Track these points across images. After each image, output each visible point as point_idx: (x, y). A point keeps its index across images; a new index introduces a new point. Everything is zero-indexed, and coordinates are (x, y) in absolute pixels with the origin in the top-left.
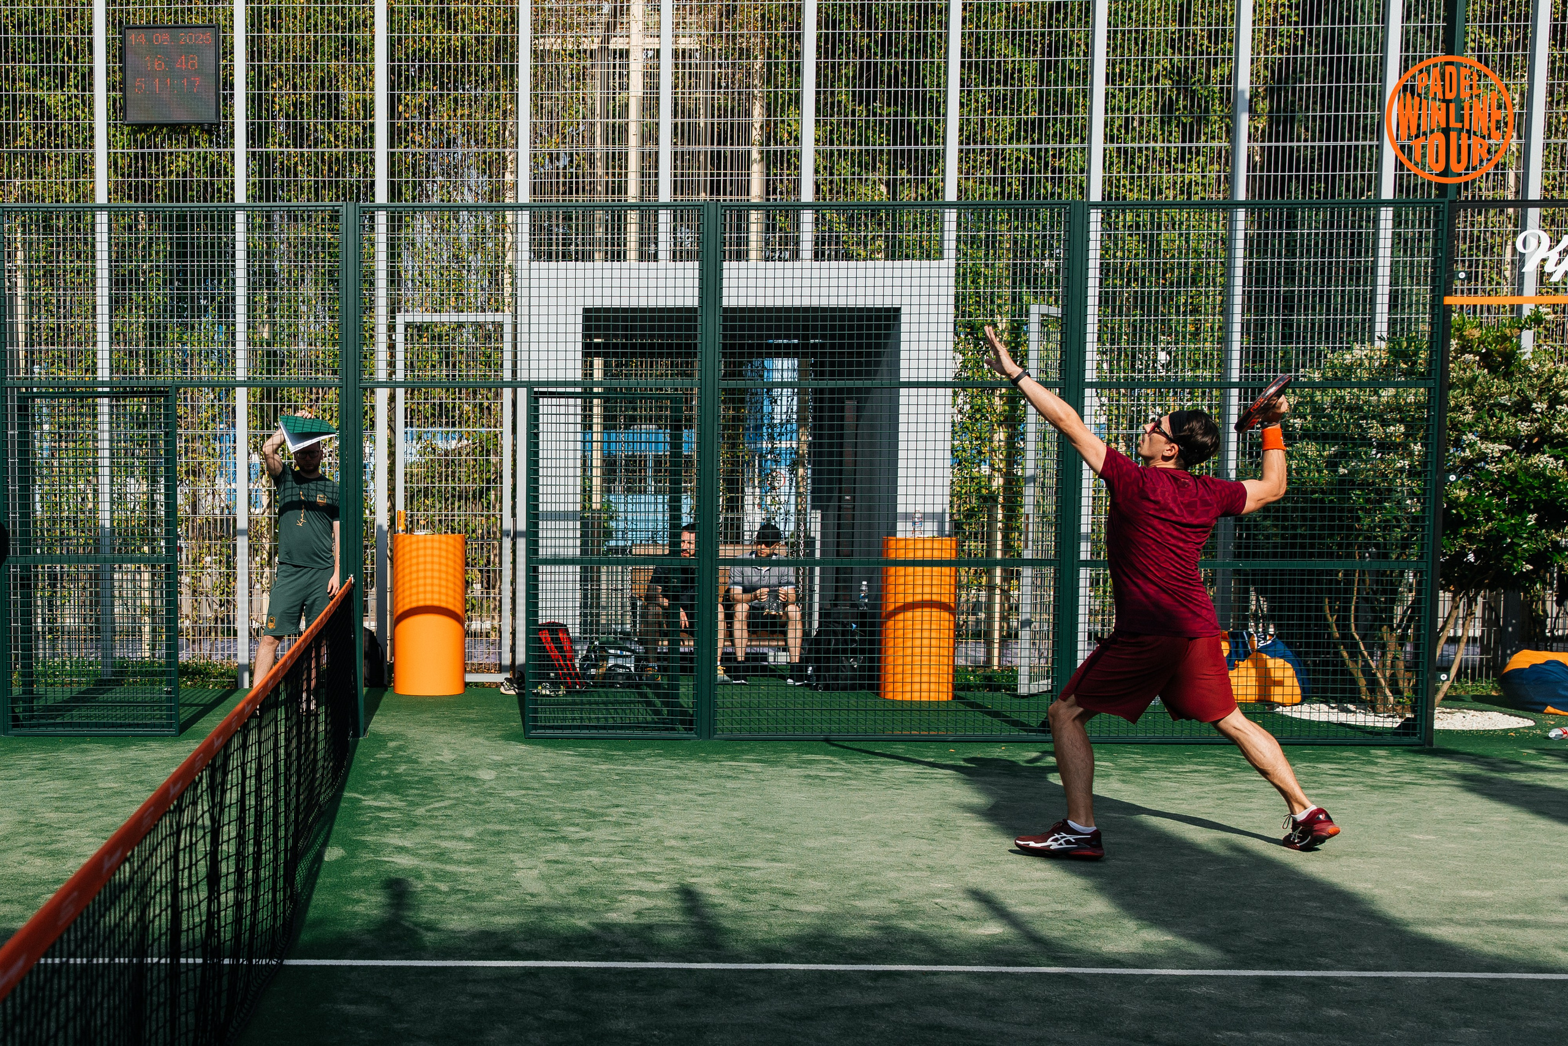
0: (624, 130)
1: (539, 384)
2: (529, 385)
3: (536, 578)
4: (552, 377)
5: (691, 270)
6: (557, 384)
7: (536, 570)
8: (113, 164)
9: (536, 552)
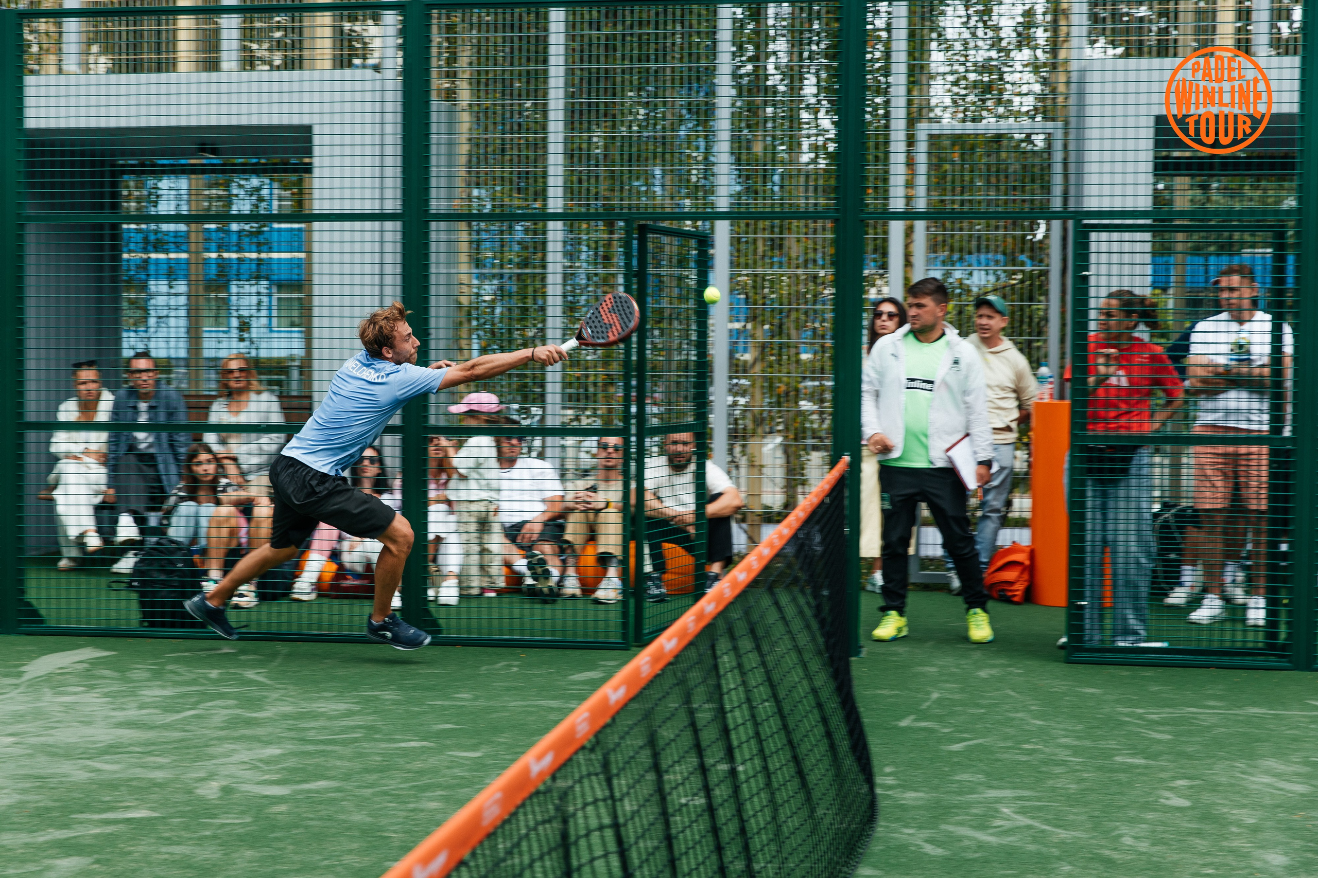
1: (1095, 214)
2: (1083, 216)
6: (1115, 214)
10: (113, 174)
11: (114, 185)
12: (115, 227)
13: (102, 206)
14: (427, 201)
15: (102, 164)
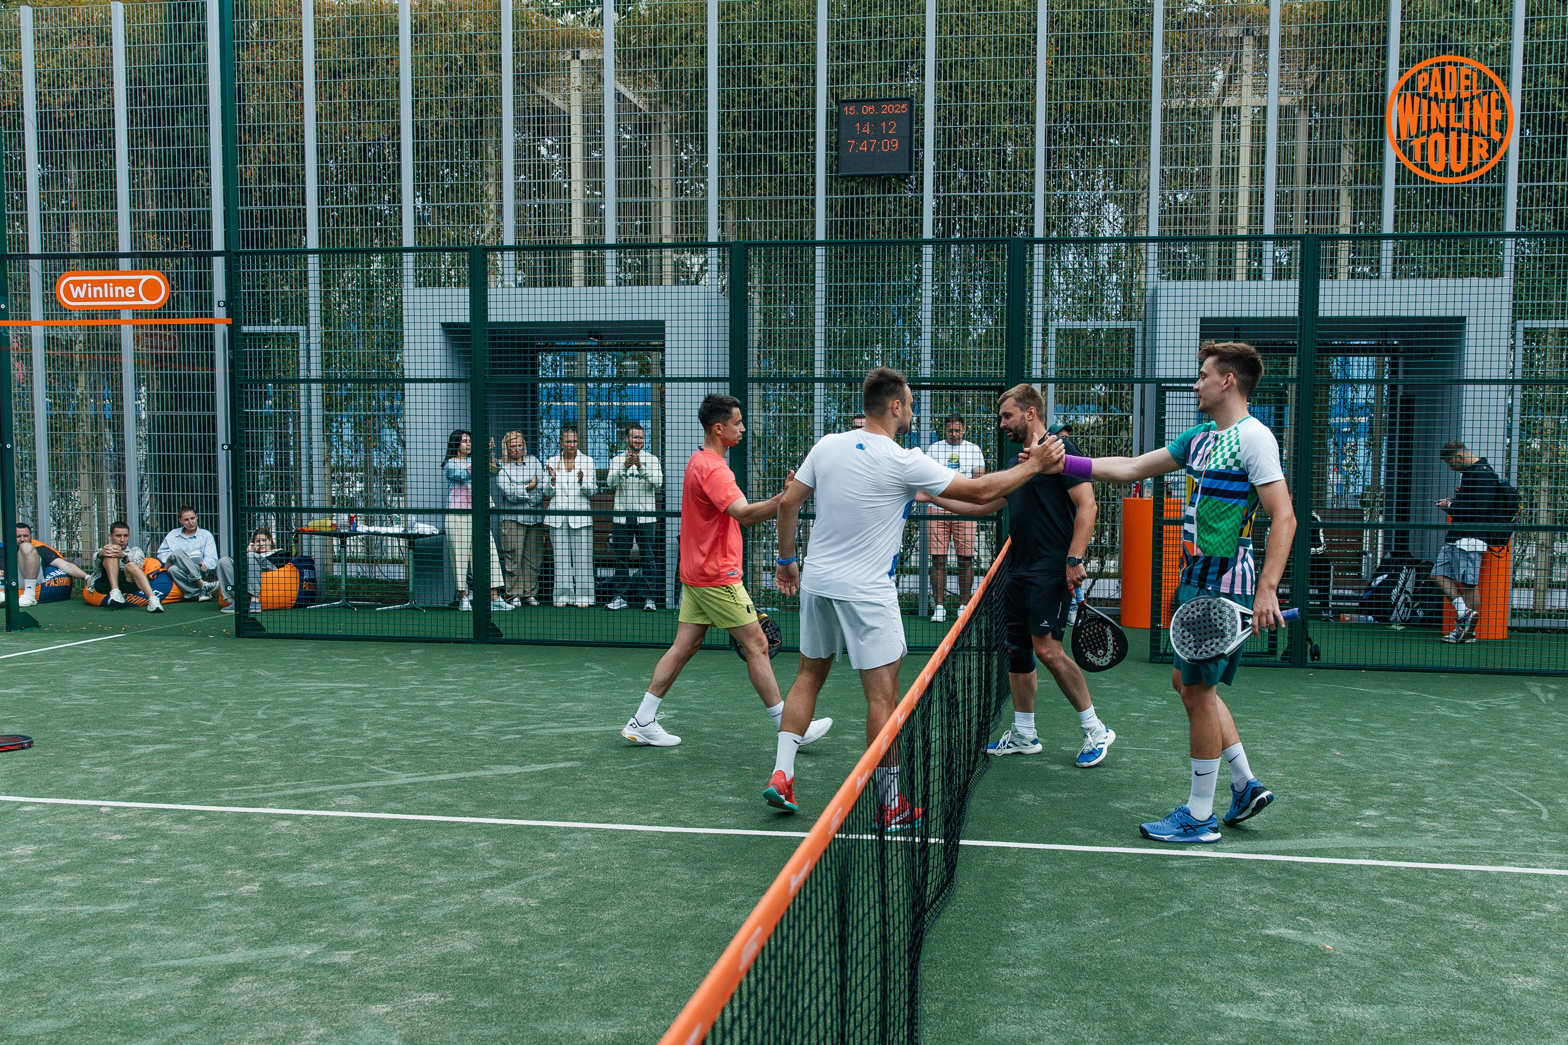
0: (1235, 172)
1: (1166, 380)
2: (1158, 381)
3: (1161, 535)
4: (1177, 374)
5: (1291, 287)
6: (1180, 380)
7: (1161, 528)
8: (830, 207)
9: (1161, 515)
10: (532, 352)
11: (533, 358)
12: (534, 385)
13: (525, 372)
14: (746, 370)
15: (525, 345)
